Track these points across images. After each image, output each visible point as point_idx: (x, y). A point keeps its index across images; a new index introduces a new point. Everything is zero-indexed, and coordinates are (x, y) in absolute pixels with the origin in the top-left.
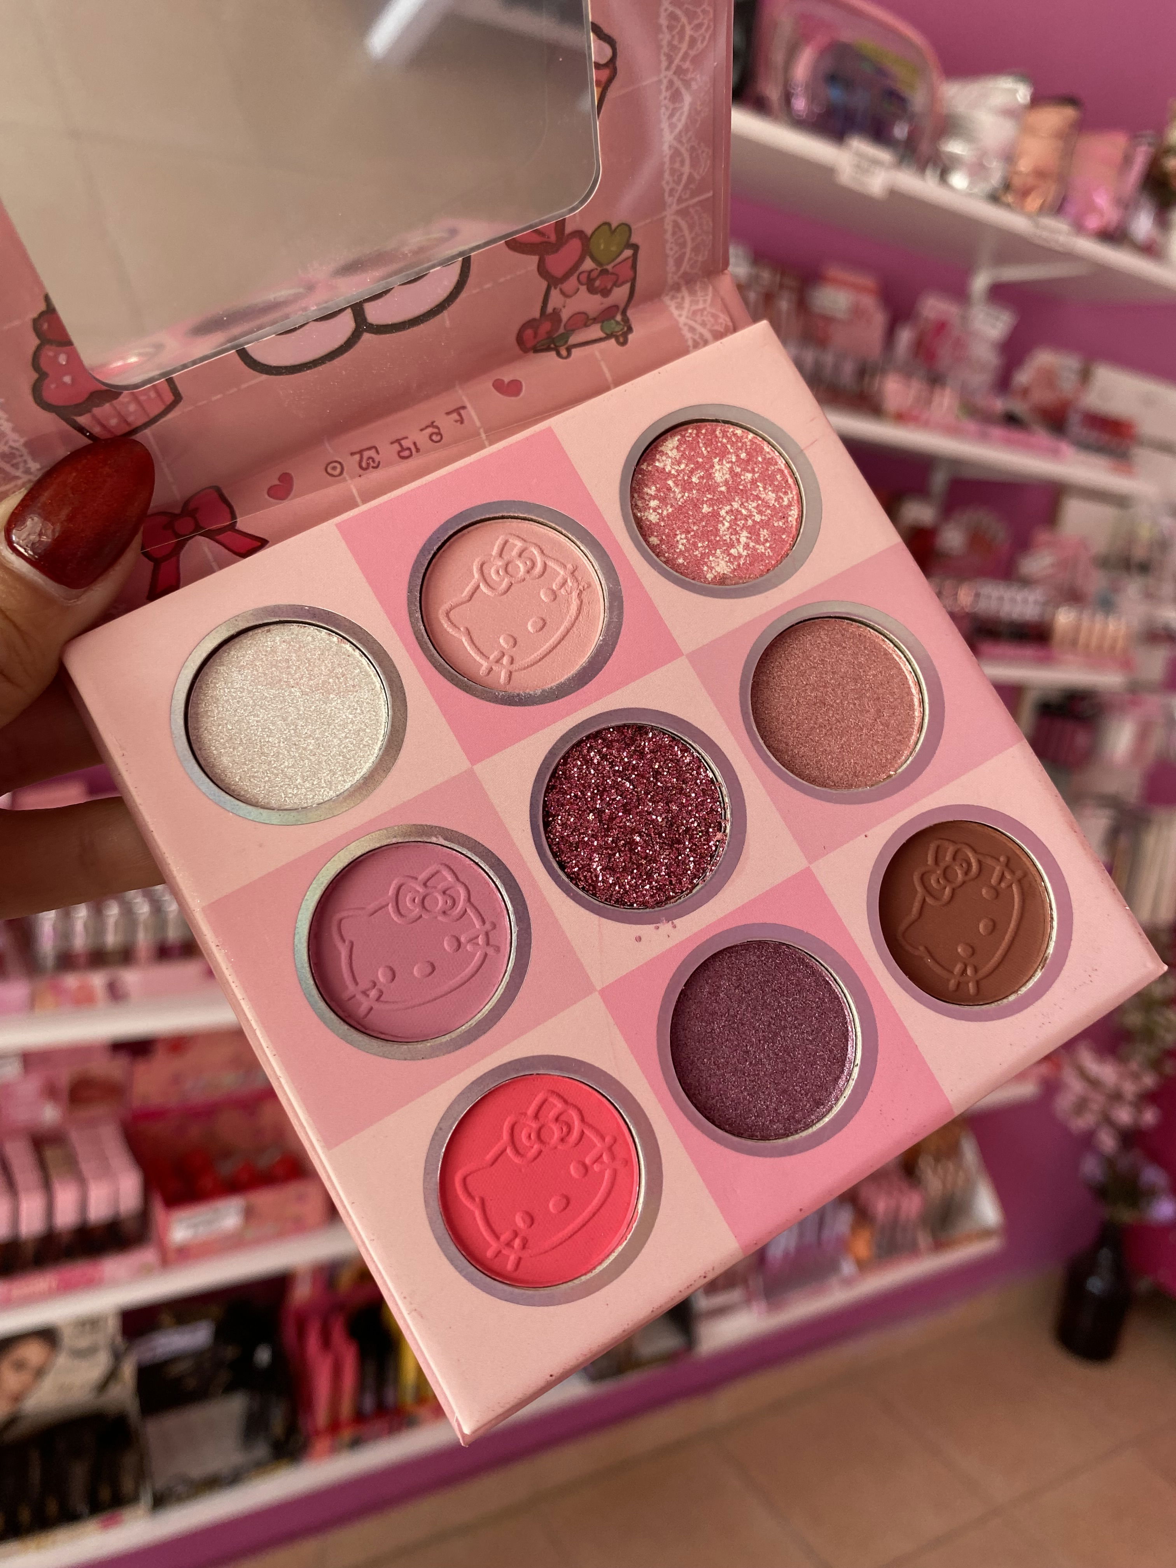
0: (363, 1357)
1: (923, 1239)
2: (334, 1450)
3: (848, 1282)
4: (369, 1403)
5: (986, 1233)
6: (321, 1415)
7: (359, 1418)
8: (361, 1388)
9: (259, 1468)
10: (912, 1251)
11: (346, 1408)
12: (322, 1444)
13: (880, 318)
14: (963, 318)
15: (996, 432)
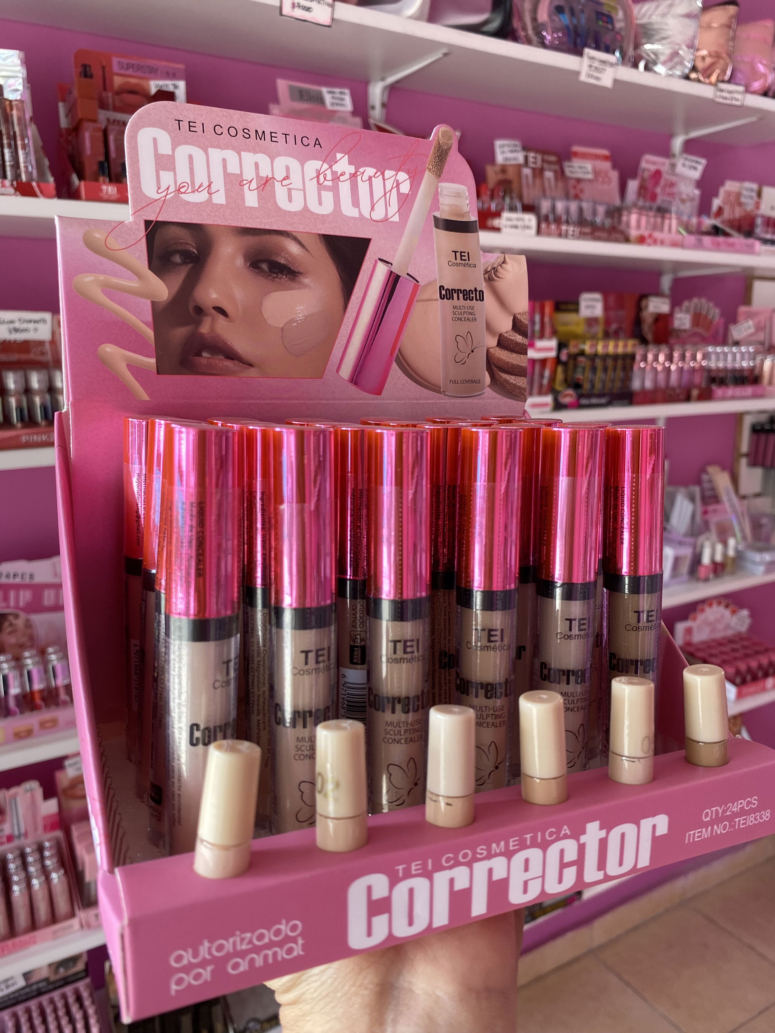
13: (614, 175)
14: (673, 166)
15: (707, 240)
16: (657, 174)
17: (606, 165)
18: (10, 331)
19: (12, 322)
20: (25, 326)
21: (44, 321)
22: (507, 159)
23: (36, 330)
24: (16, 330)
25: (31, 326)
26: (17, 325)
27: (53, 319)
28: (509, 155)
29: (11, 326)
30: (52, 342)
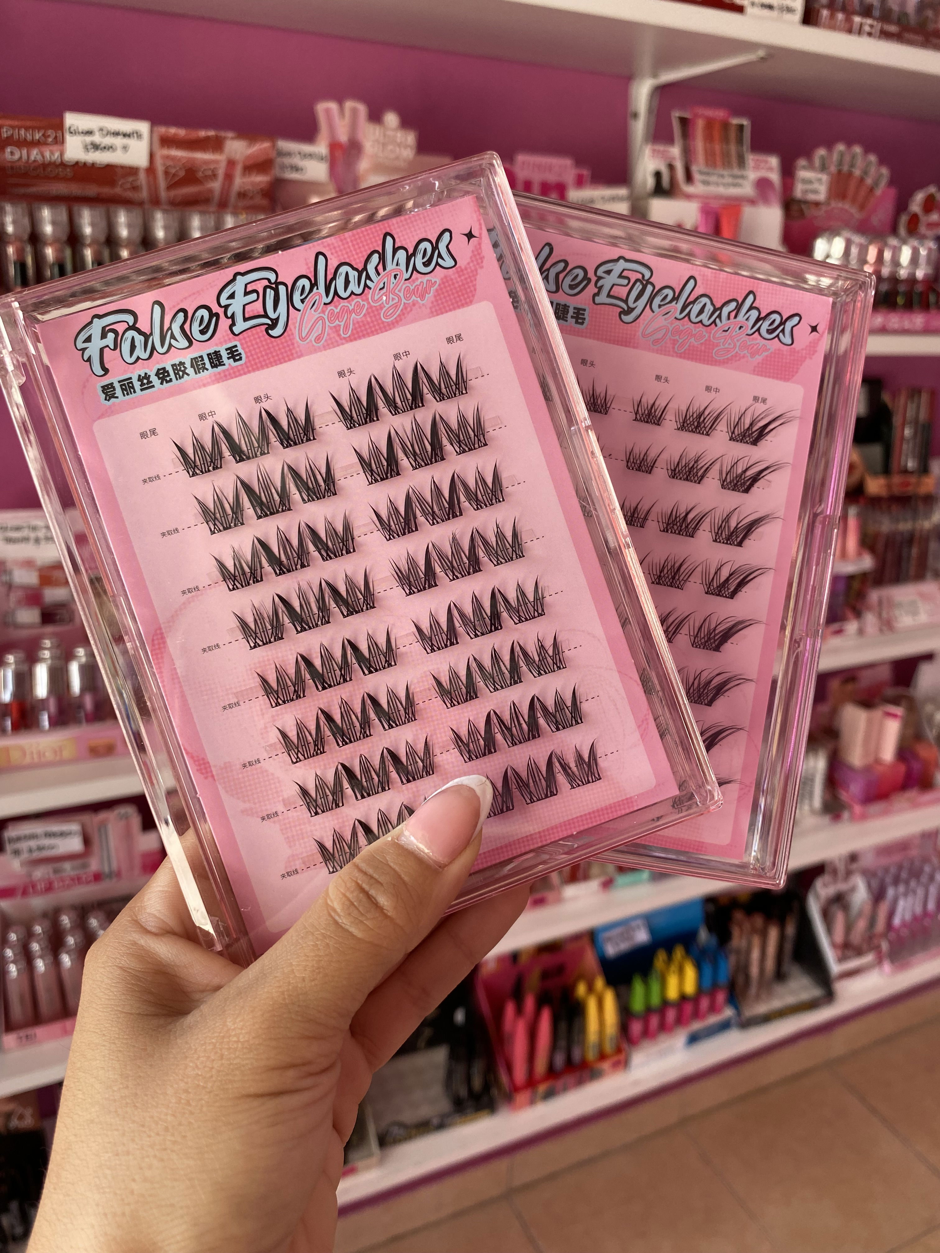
0: (555, 1021)
2: (532, 1102)
4: (560, 1060)
6: (519, 1072)
7: (552, 1073)
8: (553, 1046)
11: (541, 1067)
12: (522, 1097)
18: (86, 148)
19: (89, 133)
20: (108, 141)
21: (138, 135)
23: (125, 148)
24: (96, 147)
25: (119, 141)
26: (97, 138)
27: (152, 132)
29: (88, 139)
30: (151, 170)
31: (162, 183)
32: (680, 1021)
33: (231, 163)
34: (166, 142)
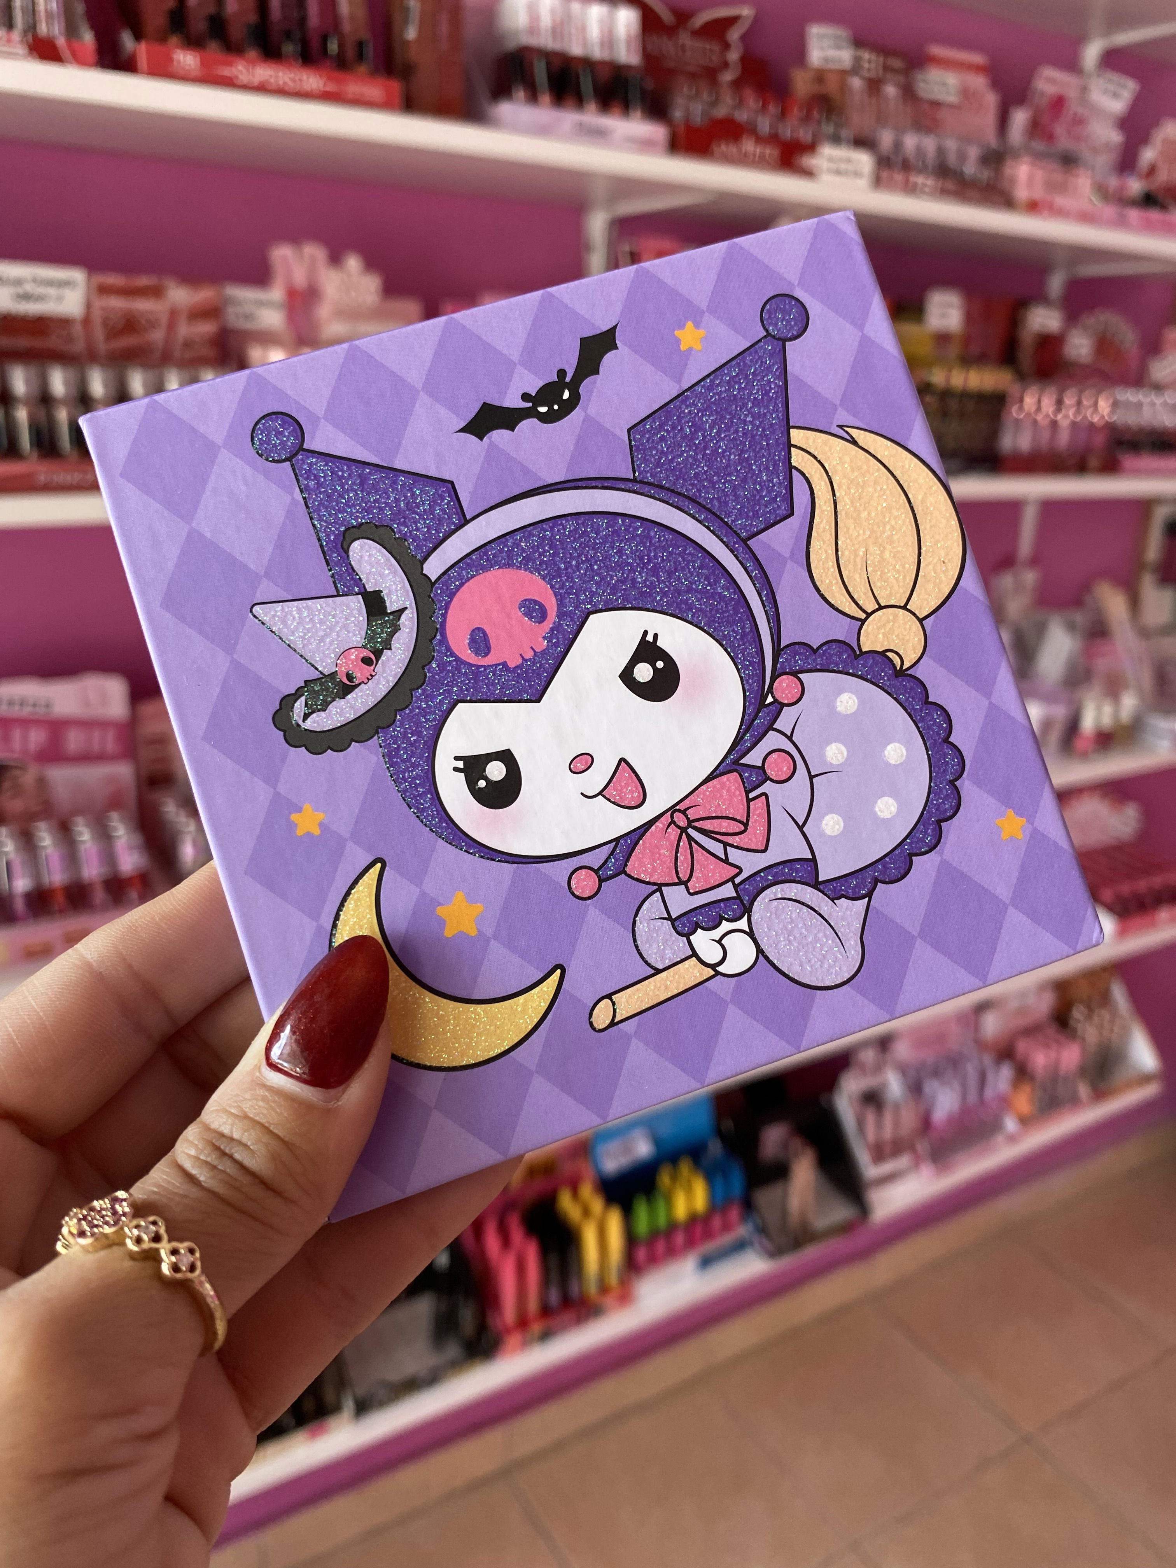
0: (544, 1252)
1: (1083, 1090)
2: (525, 1344)
3: (1012, 1139)
4: (554, 1297)
5: (1145, 1079)
6: (509, 1311)
7: (546, 1311)
8: (545, 1282)
9: (456, 1366)
10: (1074, 1102)
11: (533, 1304)
12: (513, 1340)
13: (991, 100)
14: (1084, 90)
15: (1134, 214)
16: (1058, 103)
17: (979, 82)
18: (18, 298)
19: (18, 282)
21: (73, 284)
22: (826, 60)
23: (60, 299)
24: (26, 297)
25: (52, 291)
26: (29, 288)
27: (88, 280)
28: (832, 53)
29: (20, 289)
30: (87, 320)
31: (99, 335)
32: (691, 1243)
33: (173, 313)
34: (104, 290)
